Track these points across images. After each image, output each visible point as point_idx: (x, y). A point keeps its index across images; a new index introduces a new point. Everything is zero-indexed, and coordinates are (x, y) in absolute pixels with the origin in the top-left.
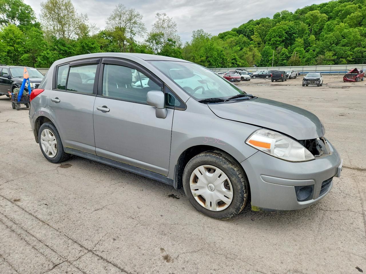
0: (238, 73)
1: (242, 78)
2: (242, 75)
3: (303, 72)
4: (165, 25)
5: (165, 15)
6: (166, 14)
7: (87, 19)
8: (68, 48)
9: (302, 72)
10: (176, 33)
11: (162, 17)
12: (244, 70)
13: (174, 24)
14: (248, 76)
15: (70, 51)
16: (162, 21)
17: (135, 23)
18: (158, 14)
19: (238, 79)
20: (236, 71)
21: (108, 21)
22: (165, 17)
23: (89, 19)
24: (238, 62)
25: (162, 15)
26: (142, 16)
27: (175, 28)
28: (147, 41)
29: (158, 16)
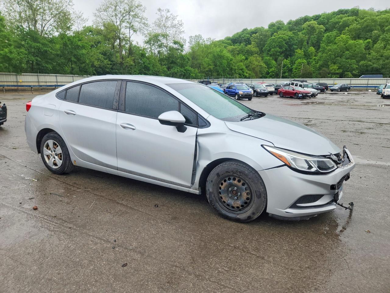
4: (169, 24)
5: (168, 11)
6: (170, 10)
7: (71, 4)
8: (43, 44)
10: (182, 35)
13: (180, 24)
14: (313, 90)
15: (46, 49)
16: (164, 19)
17: (135, 16)
18: (159, 10)
21: (97, 12)
22: (169, 14)
23: (74, 5)
24: (245, 73)
25: (164, 10)
26: (145, 8)
27: (181, 28)
28: (147, 42)
29: (159, 13)
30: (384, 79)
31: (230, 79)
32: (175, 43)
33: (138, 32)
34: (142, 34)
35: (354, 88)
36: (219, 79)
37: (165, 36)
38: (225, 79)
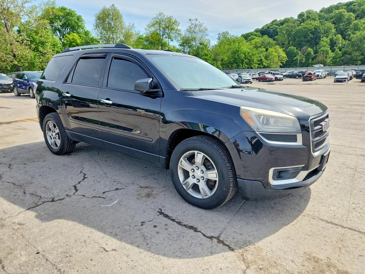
0: (271, 74)
1: (276, 78)
2: (276, 76)
3: (332, 72)
4: (197, 30)
6: (198, 19)
7: (134, 27)
9: (330, 72)
10: (207, 37)
11: (193, 22)
12: (277, 71)
13: (206, 29)
14: (281, 76)
16: (194, 26)
17: (172, 29)
18: (190, 20)
19: (273, 79)
20: (270, 72)
21: (147, 27)
22: (197, 22)
24: (264, 63)
25: (194, 20)
26: (179, 23)
27: (206, 32)
28: (181, 45)
29: (190, 22)
30: (357, 67)
31: (241, 70)
32: (201, 44)
33: (174, 40)
34: (177, 41)
35: (333, 74)
36: (234, 70)
37: (194, 39)
38: (238, 70)
